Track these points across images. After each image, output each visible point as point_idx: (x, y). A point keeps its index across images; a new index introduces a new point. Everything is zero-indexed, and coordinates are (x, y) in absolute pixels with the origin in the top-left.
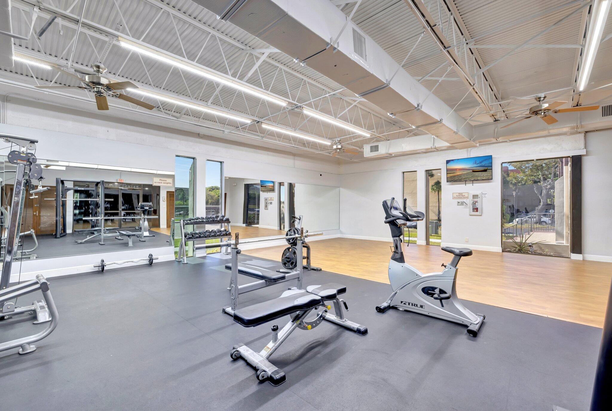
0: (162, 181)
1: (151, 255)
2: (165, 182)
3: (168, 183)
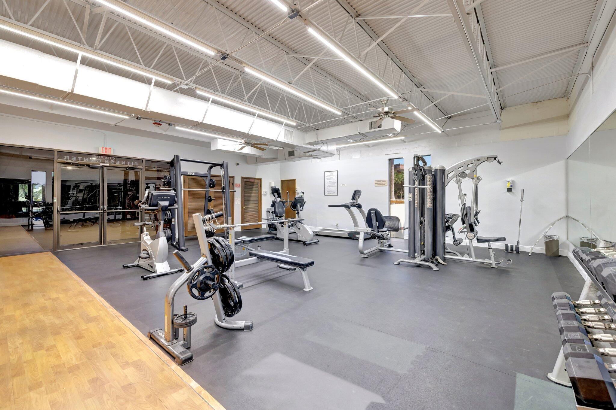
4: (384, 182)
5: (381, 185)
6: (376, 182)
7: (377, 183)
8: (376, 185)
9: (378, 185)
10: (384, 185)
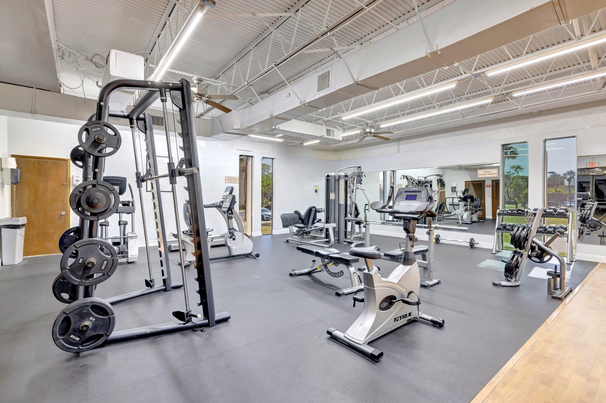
0: (486, 173)
1: (472, 240)
2: (489, 173)
3: (492, 174)
4: (235, 179)
5: (232, 182)
6: (226, 178)
7: (228, 180)
8: (226, 181)
9: (229, 182)
10: (235, 182)
